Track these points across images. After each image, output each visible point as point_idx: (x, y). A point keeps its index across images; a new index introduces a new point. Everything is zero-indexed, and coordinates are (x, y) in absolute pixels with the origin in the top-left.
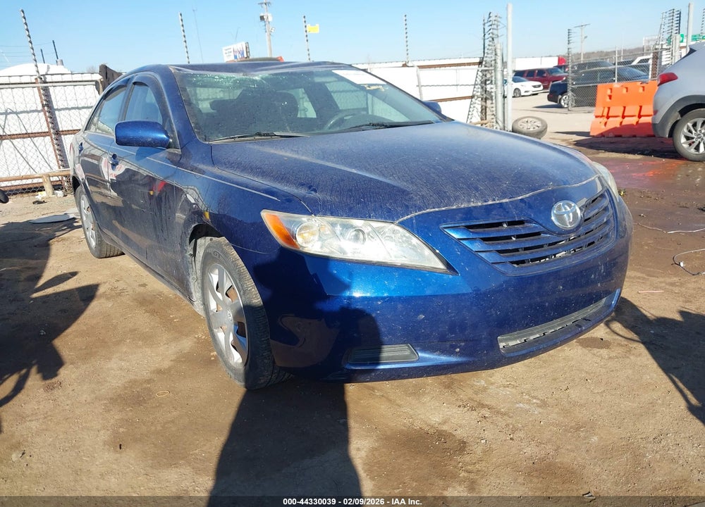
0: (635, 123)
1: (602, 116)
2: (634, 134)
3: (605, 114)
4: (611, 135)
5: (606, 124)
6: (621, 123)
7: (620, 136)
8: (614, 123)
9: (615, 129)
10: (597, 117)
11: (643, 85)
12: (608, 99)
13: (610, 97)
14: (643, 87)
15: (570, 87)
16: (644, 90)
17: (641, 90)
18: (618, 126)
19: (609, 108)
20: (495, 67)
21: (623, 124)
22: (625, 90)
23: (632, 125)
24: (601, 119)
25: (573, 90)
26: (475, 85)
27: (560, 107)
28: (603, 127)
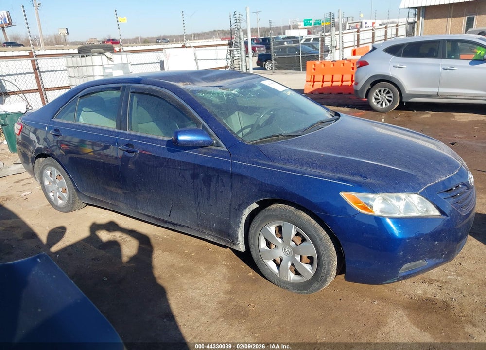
0: (330, 85)
1: (311, 81)
2: (330, 92)
3: (312, 79)
4: (317, 93)
5: (313, 86)
6: (322, 85)
7: (322, 93)
8: (318, 85)
9: (319, 89)
10: (307, 81)
11: (333, 62)
12: (313, 71)
13: (315, 69)
14: (334, 64)
15: (273, 58)
16: (334, 66)
17: (332, 66)
18: (320, 87)
19: (314, 76)
20: (240, 47)
21: (324, 86)
22: (323, 66)
23: (329, 87)
24: (309, 83)
25: (275, 60)
26: (227, 59)
27: (265, 69)
28: (312, 88)
